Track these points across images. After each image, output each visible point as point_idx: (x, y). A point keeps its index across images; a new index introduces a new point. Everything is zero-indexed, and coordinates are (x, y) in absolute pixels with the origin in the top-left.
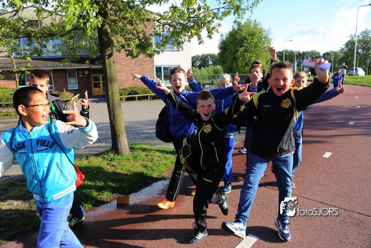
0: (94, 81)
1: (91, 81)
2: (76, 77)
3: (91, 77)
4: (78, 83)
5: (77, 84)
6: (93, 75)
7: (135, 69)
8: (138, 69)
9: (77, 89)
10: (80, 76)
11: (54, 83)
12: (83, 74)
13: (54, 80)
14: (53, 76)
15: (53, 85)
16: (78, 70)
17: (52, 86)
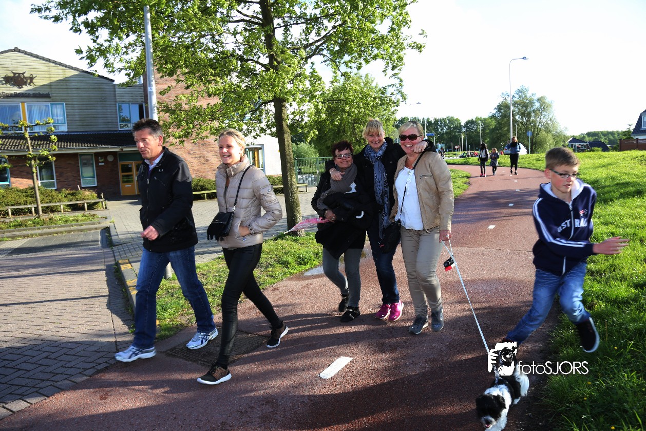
0: (123, 172)
1: (118, 172)
2: (93, 167)
3: (118, 166)
4: (97, 175)
5: (96, 178)
6: (120, 163)
7: (195, 151)
8: (200, 152)
9: (96, 185)
10: (100, 164)
11: (56, 177)
12: (106, 161)
13: (56, 172)
14: (55, 166)
15: (55, 180)
16: (97, 154)
17: (54, 182)
